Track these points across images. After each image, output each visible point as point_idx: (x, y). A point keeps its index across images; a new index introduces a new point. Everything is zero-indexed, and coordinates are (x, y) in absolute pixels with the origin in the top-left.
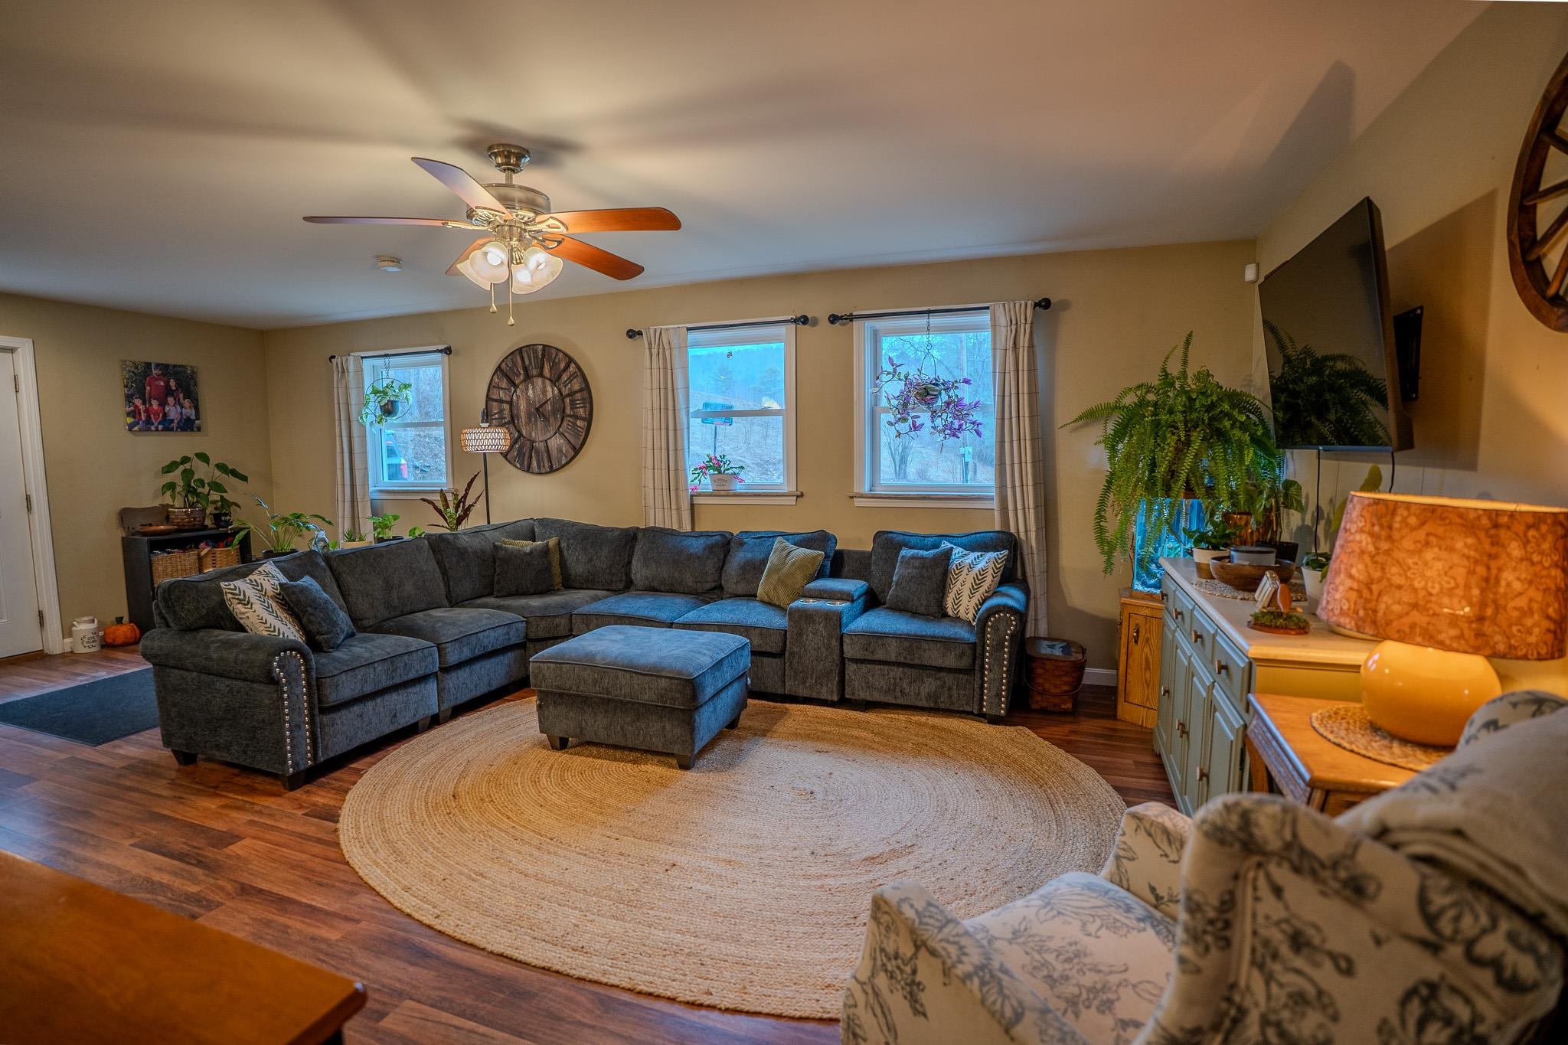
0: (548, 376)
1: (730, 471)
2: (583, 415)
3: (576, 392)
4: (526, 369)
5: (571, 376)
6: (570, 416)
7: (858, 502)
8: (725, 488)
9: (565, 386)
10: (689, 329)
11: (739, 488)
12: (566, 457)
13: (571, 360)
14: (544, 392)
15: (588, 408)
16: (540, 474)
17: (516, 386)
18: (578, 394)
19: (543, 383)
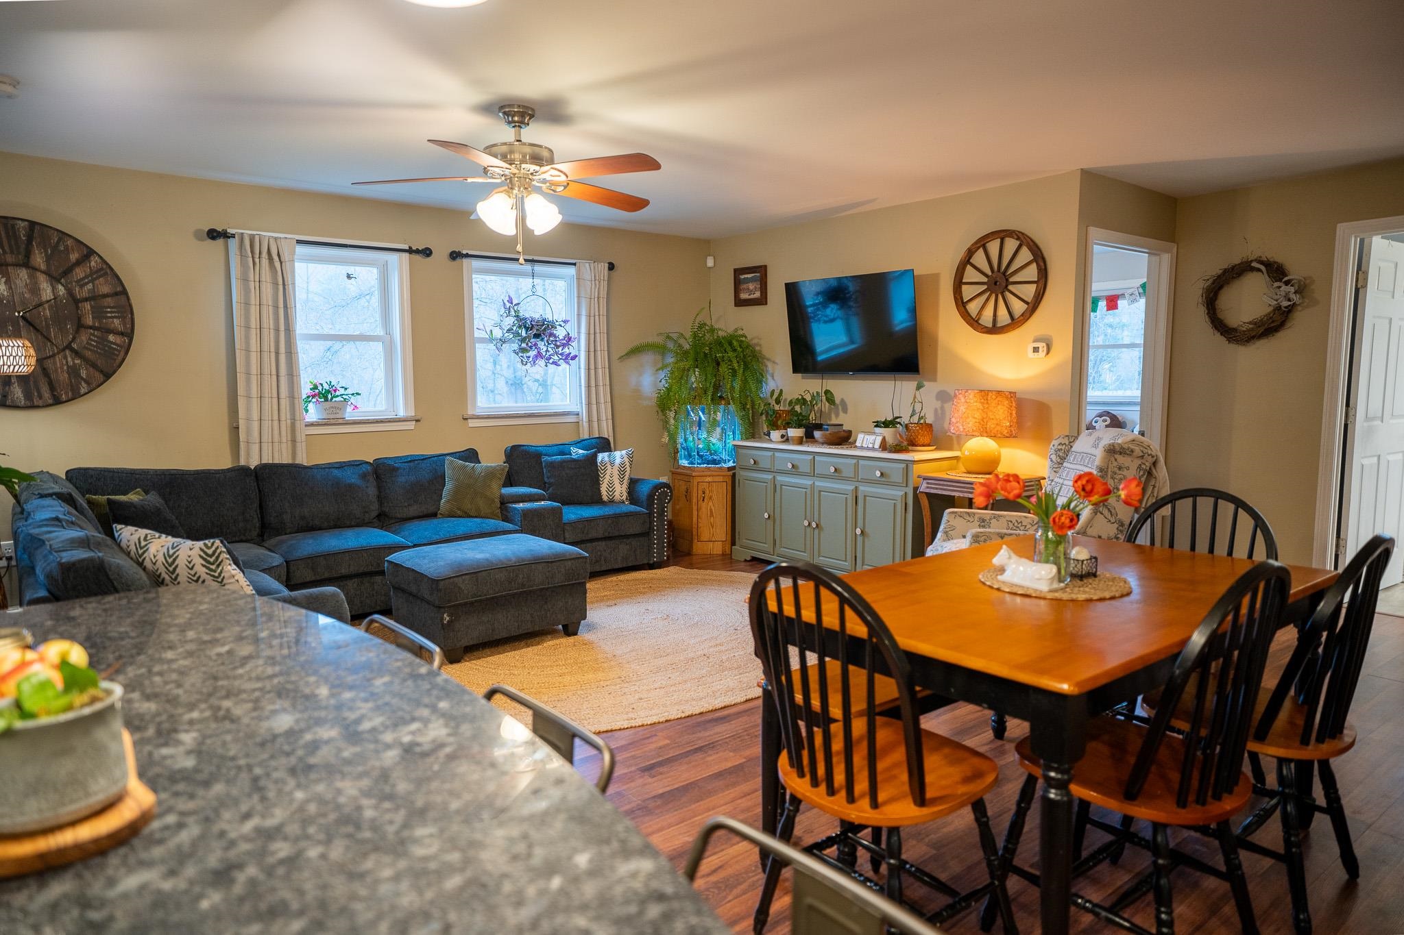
0: (43, 267)
1: (339, 399)
2: (120, 328)
3: (105, 296)
5: (92, 274)
6: (91, 328)
7: (472, 423)
8: (338, 416)
9: (82, 286)
10: (299, 242)
11: (349, 414)
12: (86, 381)
13: (90, 253)
14: (35, 290)
15: (128, 320)
16: (31, 406)
18: (109, 300)
19: (31, 277)
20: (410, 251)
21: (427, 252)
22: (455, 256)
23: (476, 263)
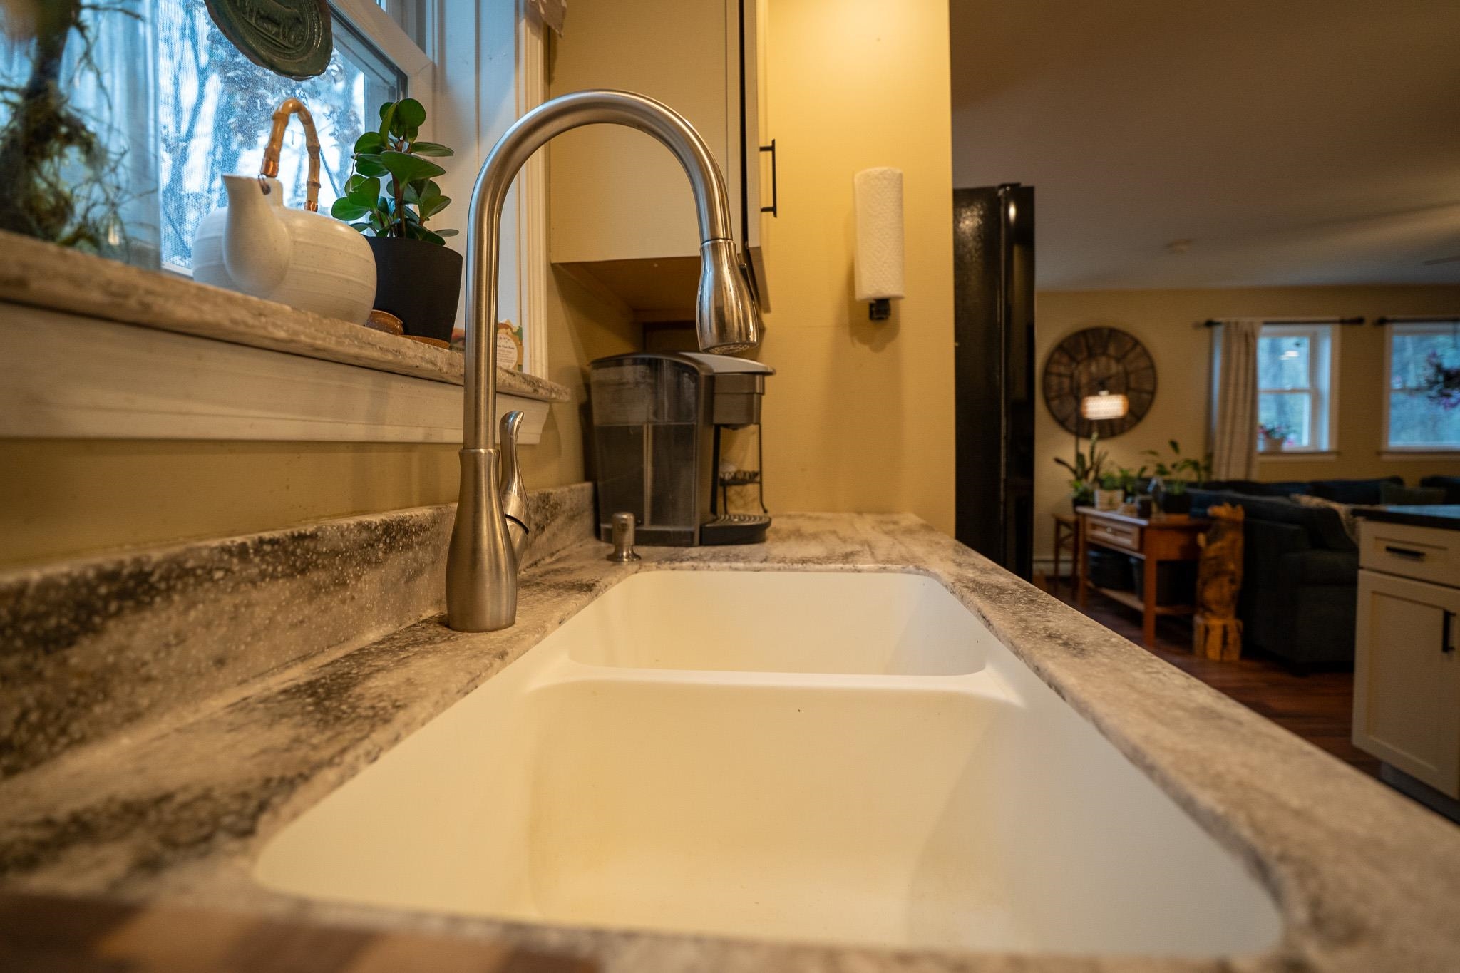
0: (1113, 354)
1: (1279, 436)
2: (1150, 389)
3: (1141, 369)
4: (1088, 347)
5: (1137, 356)
6: (1134, 389)
7: (1385, 458)
8: (1279, 448)
9: (1131, 364)
10: (1265, 323)
11: (1286, 447)
13: (1136, 343)
14: (1108, 369)
15: (1154, 383)
16: (1100, 438)
17: (1078, 363)
18: (1145, 371)
19: (1108, 361)
20: (1342, 322)
21: (1359, 321)
22: (1382, 322)
23: (1396, 327)
